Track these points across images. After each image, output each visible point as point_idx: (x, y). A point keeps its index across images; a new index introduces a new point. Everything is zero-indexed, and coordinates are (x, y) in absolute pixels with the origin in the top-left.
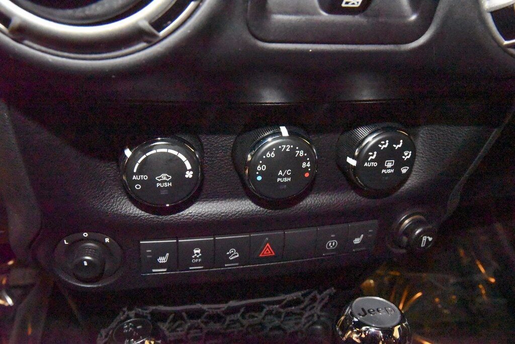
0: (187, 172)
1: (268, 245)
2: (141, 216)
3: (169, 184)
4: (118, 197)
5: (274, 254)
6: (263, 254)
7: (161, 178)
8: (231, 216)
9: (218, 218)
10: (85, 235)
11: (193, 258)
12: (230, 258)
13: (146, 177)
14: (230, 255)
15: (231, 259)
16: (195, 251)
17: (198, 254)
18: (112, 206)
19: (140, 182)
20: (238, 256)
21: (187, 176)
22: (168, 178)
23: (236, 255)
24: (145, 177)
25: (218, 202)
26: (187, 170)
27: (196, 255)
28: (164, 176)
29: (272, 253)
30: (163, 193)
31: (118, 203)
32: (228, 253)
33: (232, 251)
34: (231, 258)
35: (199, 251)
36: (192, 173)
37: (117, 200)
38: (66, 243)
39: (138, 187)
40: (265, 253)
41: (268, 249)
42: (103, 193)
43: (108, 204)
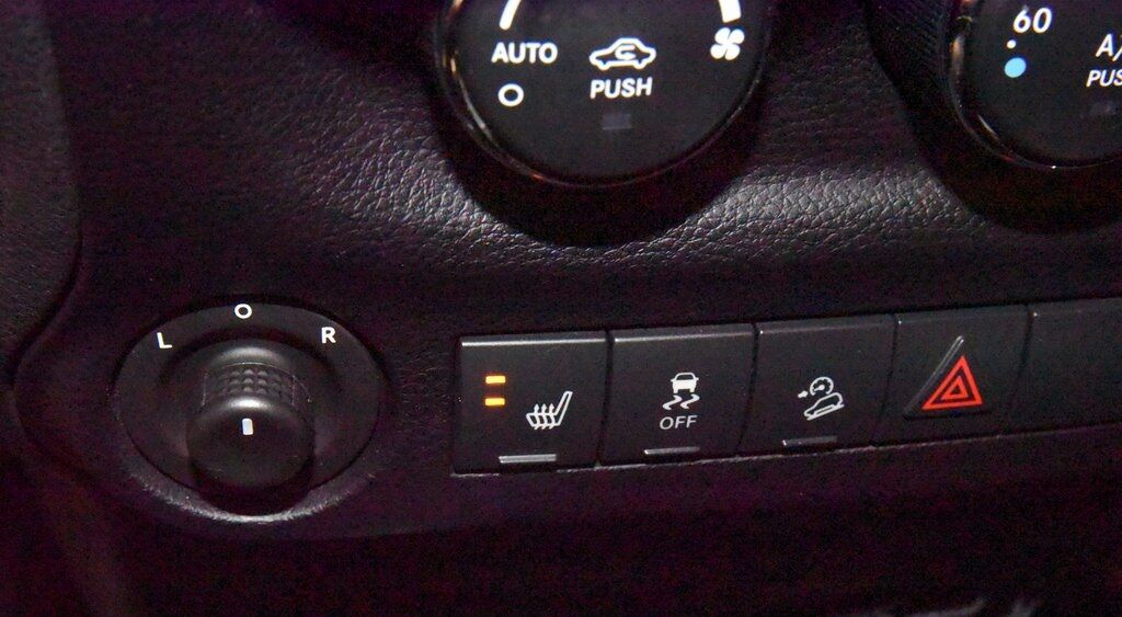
0: (722, 35)
1: (962, 362)
2: (478, 234)
3: (640, 86)
4: (390, 149)
5: (978, 401)
6: (937, 401)
7: (612, 57)
8: (835, 242)
9: (785, 246)
10: (243, 311)
11: (667, 413)
12: (806, 414)
13: (548, 53)
14: (810, 400)
15: (811, 417)
16: (678, 385)
17: (685, 394)
18: (365, 187)
19: (524, 73)
20: (839, 406)
21: (716, 52)
22: (640, 56)
23: (834, 401)
24: (544, 52)
25: (784, 181)
26: (720, 24)
27: (678, 399)
28: (625, 50)
29: (971, 397)
30: (612, 124)
31: (389, 176)
32: (804, 394)
33: (822, 388)
34: (811, 415)
35: (691, 385)
36: (739, 36)
37: (385, 161)
38: (162, 345)
39: (511, 96)
40: (946, 396)
41: (959, 381)
42: (333, 132)
43: (353, 178)
